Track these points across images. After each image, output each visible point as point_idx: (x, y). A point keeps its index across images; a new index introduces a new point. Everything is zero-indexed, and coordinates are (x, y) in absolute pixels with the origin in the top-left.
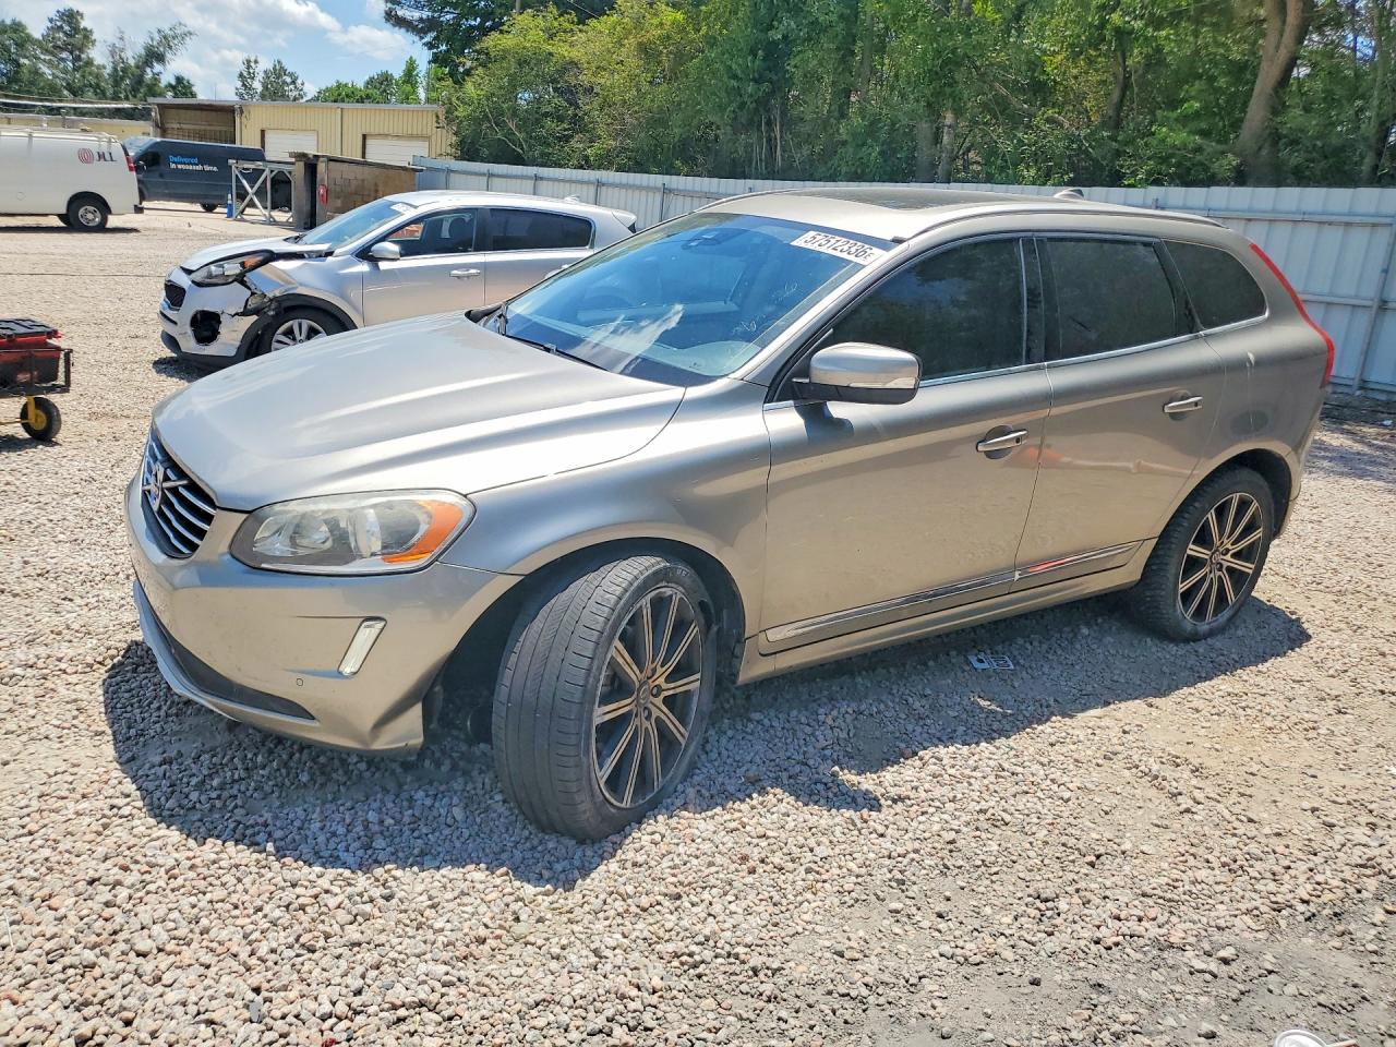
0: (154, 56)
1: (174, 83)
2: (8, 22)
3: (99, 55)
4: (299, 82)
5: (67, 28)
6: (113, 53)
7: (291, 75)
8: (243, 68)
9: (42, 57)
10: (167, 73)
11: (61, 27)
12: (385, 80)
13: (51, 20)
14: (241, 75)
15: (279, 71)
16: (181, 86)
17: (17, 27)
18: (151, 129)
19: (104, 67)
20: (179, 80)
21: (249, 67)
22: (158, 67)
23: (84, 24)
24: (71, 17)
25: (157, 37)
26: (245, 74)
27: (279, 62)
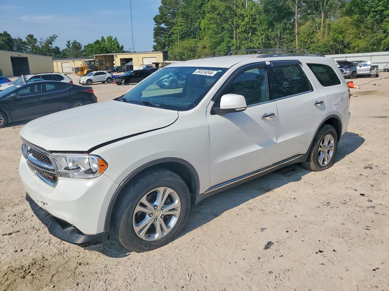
0: (49, 43)
4: (80, 45)
5: (30, 39)
6: (41, 44)
7: (79, 43)
8: (67, 43)
10: (53, 46)
12: (97, 42)
13: (26, 38)
14: (67, 45)
15: (75, 42)
19: (40, 47)
20: (56, 47)
21: (68, 43)
22: (50, 45)
24: (31, 36)
25: (49, 38)
27: (75, 40)
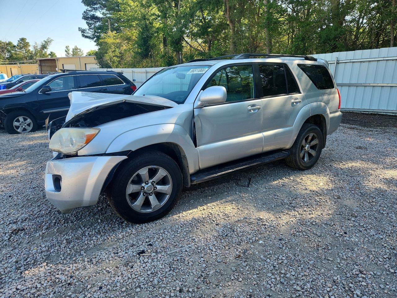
0: (44, 47)
1: (50, 53)
2: (7, 42)
3: (31, 49)
4: (82, 51)
5: (23, 42)
6: (35, 47)
7: (79, 49)
9: (18, 50)
10: (48, 51)
11: (21, 43)
13: (19, 41)
15: (76, 49)
16: (52, 54)
17: (10, 44)
18: (38, 66)
19: (33, 51)
20: (51, 53)
21: (67, 48)
22: (45, 50)
23: (27, 41)
24: (23, 39)
25: (44, 43)
26: (67, 50)
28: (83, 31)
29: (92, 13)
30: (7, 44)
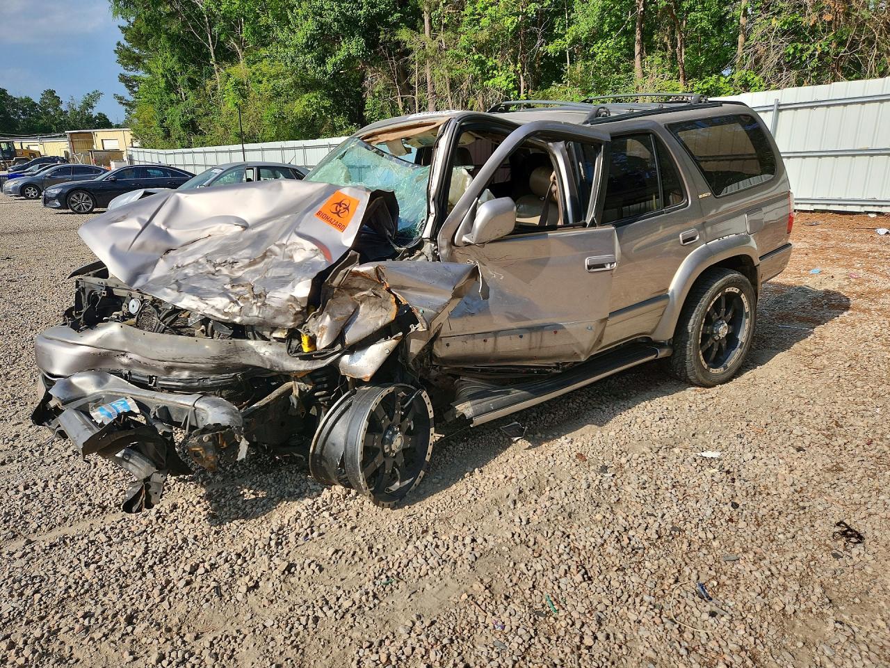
0: (88, 105)
2: (23, 98)
9: (41, 111)
11: (47, 97)
13: (42, 95)
17: (28, 100)
19: (68, 112)
20: (100, 114)
24: (52, 92)
25: (87, 97)
28: (120, 99)
29: (131, 74)
30: (22, 101)
